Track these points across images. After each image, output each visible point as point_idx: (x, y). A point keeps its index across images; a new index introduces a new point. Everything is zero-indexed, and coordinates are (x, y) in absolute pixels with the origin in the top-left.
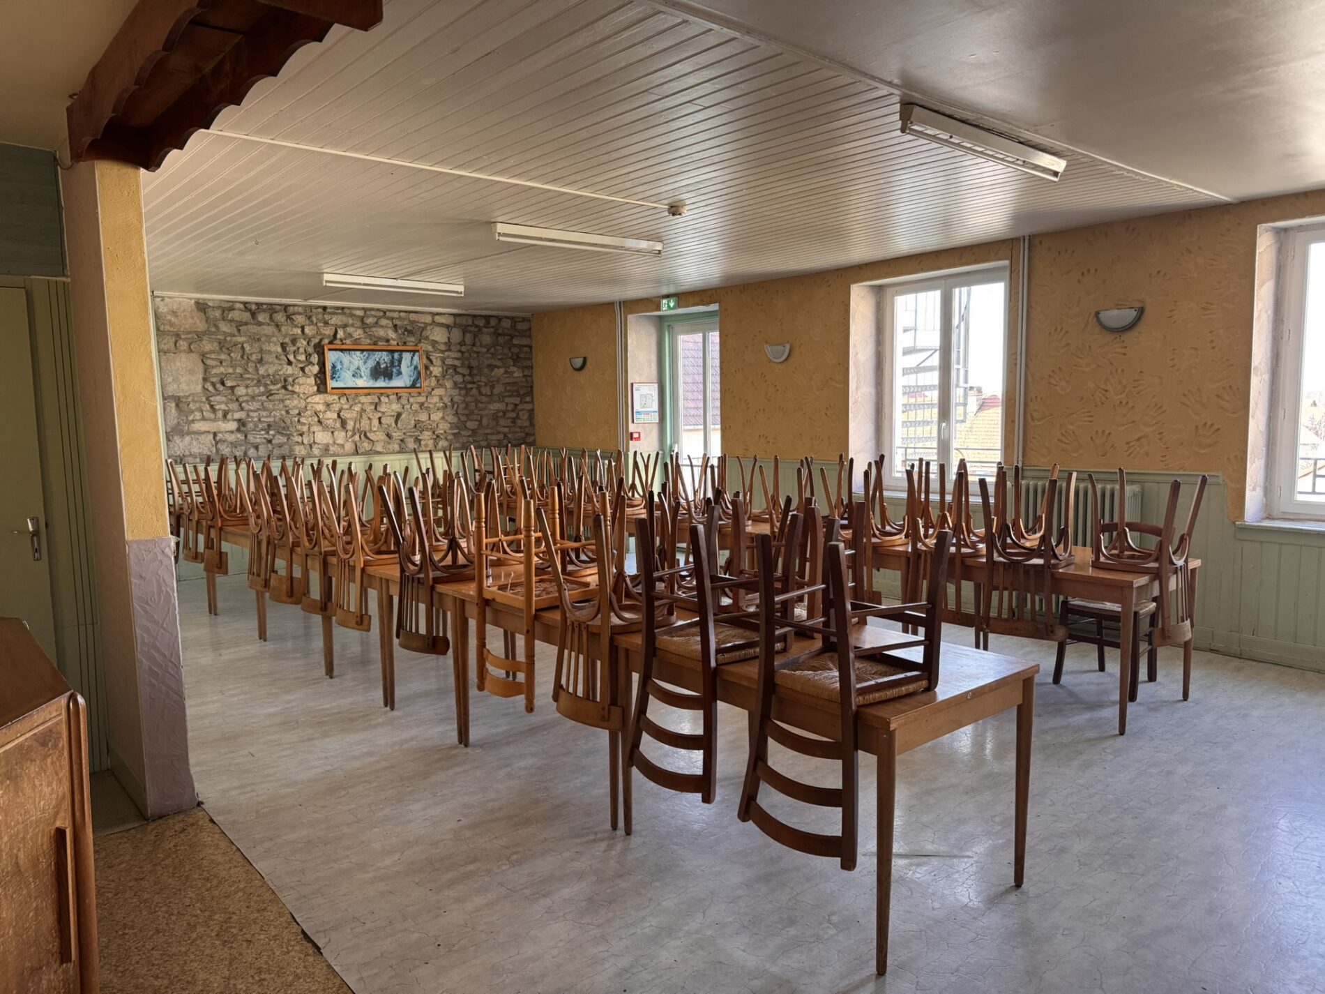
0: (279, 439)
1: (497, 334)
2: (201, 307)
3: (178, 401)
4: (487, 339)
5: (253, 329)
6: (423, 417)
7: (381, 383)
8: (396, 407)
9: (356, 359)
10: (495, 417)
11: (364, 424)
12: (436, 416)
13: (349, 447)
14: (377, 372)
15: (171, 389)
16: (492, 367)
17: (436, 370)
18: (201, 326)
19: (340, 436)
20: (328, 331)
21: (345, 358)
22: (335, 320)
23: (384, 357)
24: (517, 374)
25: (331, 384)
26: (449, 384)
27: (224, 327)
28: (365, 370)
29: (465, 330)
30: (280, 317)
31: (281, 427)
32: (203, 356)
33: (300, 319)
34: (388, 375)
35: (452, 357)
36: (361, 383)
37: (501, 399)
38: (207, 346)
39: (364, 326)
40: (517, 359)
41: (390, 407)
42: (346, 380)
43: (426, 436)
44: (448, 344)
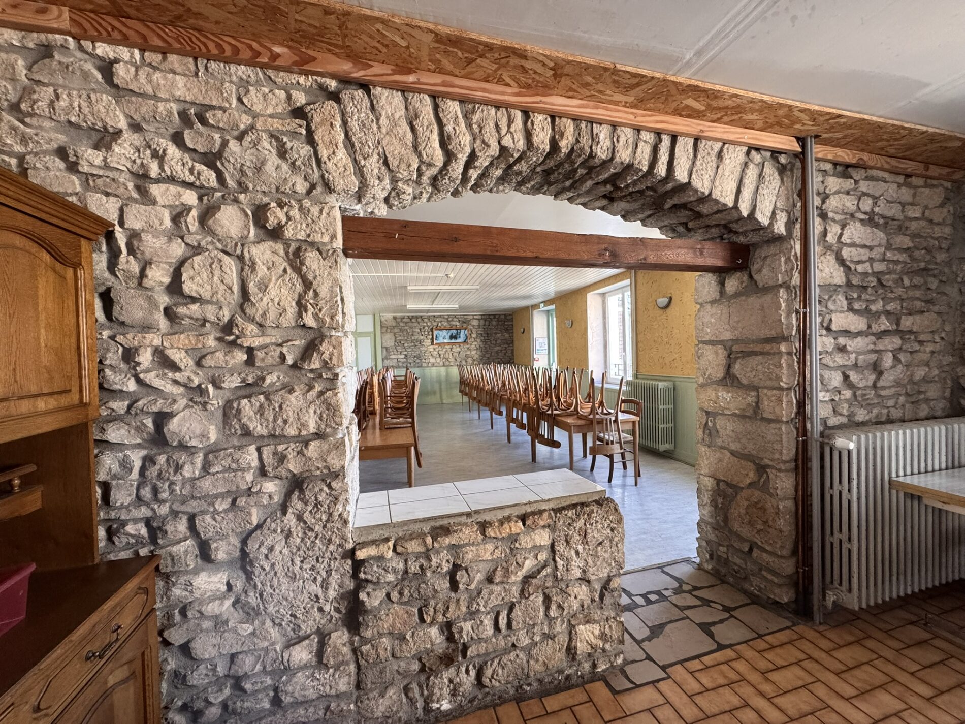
0: (418, 361)
1: (498, 321)
2: (395, 318)
3: (387, 348)
4: (494, 323)
5: (410, 324)
6: (469, 353)
7: (453, 341)
8: (458, 349)
9: (444, 333)
10: (497, 352)
11: (447, 356)
12: (474, 352)
13: (441, 364)
14: (452, 337)
15: (385, 345)
16: (496, 334)
17: (474, 336)
18: (394, 324)
19: (438, 360)
20: (435, 324)
21: (440, 333)
22: (437, 320)
23: (454, 332)
24: (507, 335)
25: (435, 342)
26: (479, 340)
27: (402, 324)
28: (448, 337)
29: (485, 321)
30: (419, 320)
31: (418, 357)
32: (395, 334)
33: (426, 320)
34: (455, 338)
35: (480, 331)
36: (446, 341)
37: (500, 345)
38: (396, 330)
39: (448, 321)
40: (507, 330)
41: (456, 349)
42: (441, 340)
43: (470, 360)
44: (479, 325)
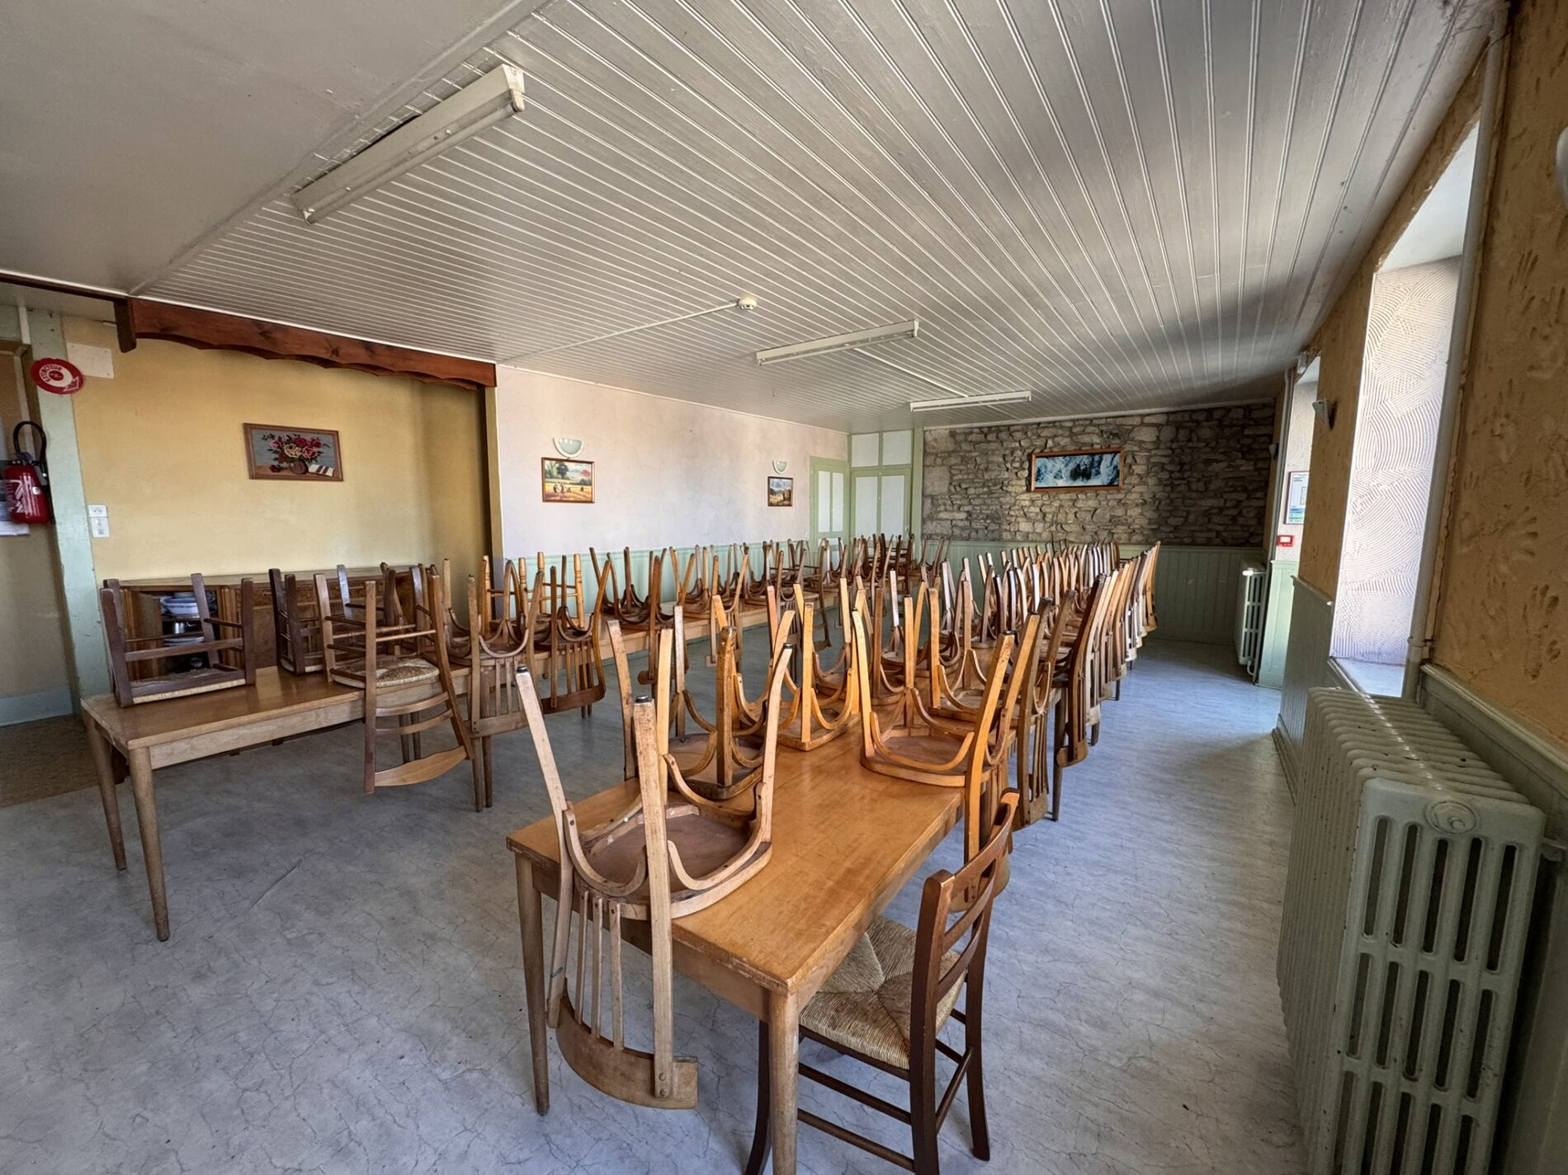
0: (993, 527)
1: (1221, 425)
2: (953, 434)
3: (932, 497)
4: (1206, 433)
5: (984, 446)
6: (1120, 512)
7: (1079, 483)
8: (1092, 503)
9: (1059, 464)
10: (1207, 514)
11: (1061, 517)
12: (1134, 512)
13: (1046, 535)
14: (1076, 474)
15: (928, 491)
17: (1139, 469)
18: (951, 447)
19: (1039, 527)
20: (1039, 443)
21: (1049, 463)
22: (1045, 433)
23: (1085, 460)
25: (1034, 485)
26: (1151, 481)
27: (965, 447)
28: (1066, 473)
29: (1178, 427)
30: (1004, 435)
31: (995, 518)
32: (950, 467)
33: (1018, 435)
34: (1086, 475)
35: (1159, 456)
36: (1061, 483)
37: (1218, 494)
38: (953, 461)
39: (1072, 434)
40: (1247, 452)
41: (1087, 502)
42: (1049, 481)
43: (1120, 530)
44: (1157, 443)
